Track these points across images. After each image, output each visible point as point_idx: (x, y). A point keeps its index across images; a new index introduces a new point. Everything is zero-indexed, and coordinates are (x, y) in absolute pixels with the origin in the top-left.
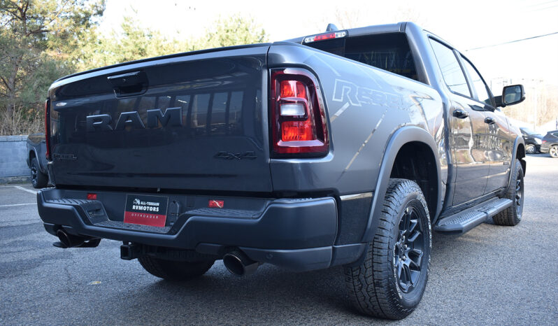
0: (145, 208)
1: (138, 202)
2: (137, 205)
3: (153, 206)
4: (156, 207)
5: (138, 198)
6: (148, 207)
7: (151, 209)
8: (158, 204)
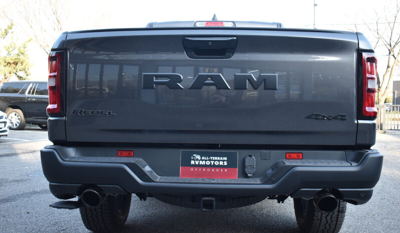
0: (208, 163)
1: (199, 157)
2: (197, 160)
3: (219, 161)
4: (224, 161)
5: (197, 154)
6: (212, 162)
7: (217, 163)
8: (226, 159)
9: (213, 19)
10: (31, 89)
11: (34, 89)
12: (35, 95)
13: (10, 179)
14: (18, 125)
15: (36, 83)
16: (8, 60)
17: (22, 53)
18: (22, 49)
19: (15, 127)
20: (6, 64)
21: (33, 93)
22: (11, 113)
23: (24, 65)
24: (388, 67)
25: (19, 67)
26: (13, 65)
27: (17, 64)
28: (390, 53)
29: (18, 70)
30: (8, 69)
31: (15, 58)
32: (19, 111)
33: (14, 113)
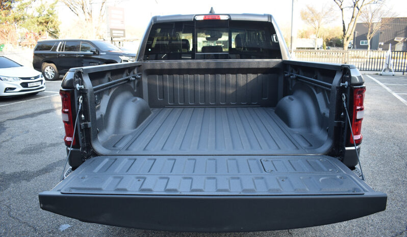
9: (211, 12)
10: (61, 46)
11: (63, 46)
12: (64, 52)
13: (48, 142)
14: (53, 76)
15: (64, 41)
16: (40, 20)
17: (51, 14)
18: (51, 9)
19: (51, 78)
20: (39, 23)
21: (62, 50)
22: (47, 66)
23: (53, 23)
24: (353, 17)
25: (50, 25)
26: (45, 24)
27: (47, 23)
28: (355, 5)
29: (49, 28)
30: (41, 27)
31: (45, 17)
32: (53, 65)
33: (49, 67)
